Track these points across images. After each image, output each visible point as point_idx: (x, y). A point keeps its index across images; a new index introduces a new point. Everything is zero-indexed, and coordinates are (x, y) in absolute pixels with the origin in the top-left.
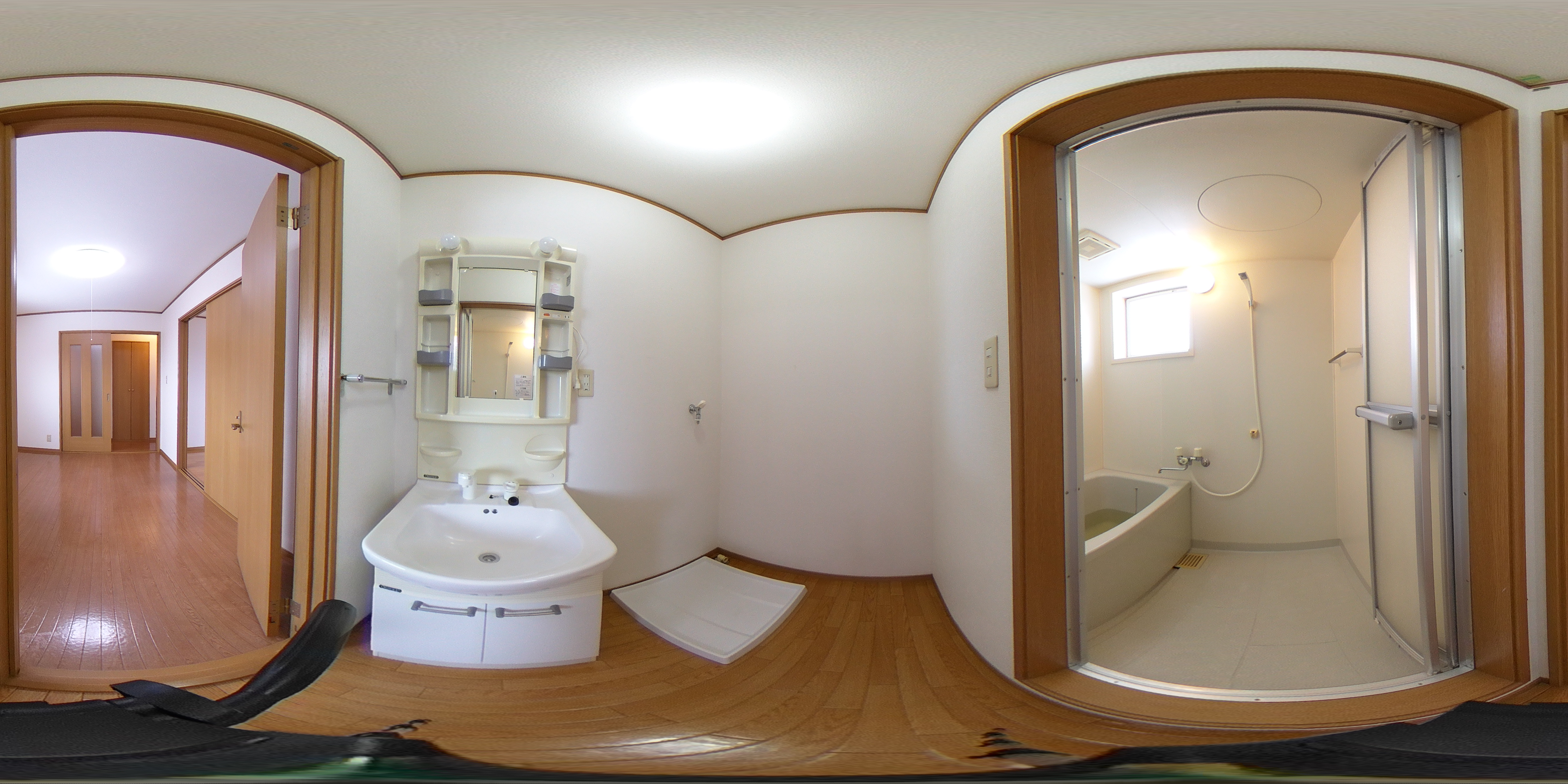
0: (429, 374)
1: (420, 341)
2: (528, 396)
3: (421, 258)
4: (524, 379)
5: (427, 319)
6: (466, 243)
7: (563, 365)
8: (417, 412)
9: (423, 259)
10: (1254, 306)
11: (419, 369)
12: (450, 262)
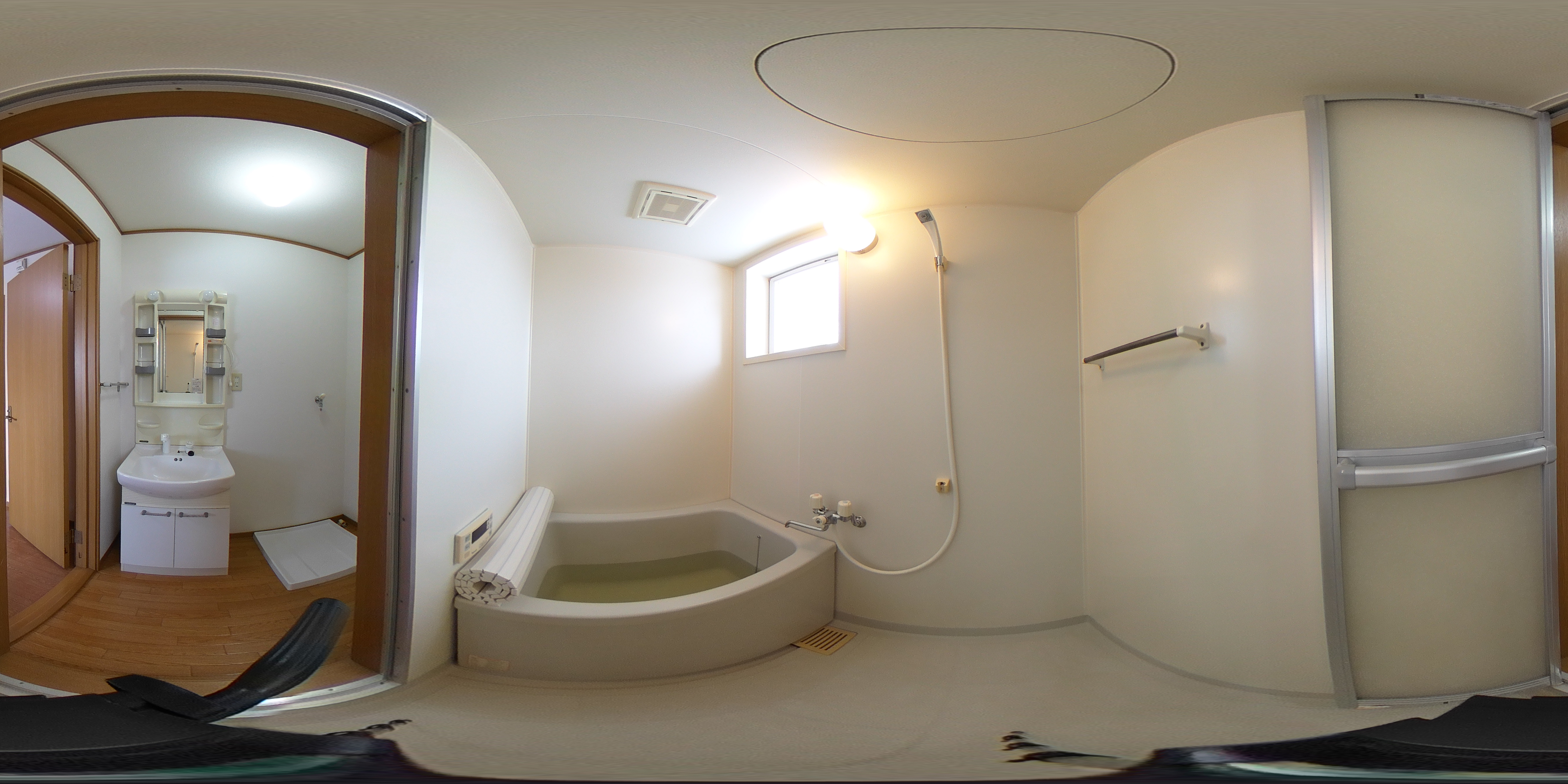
0: (141, 378)
1: (136, 359)
2: (200, 391)
3: (136, 304)
4: (198, 381)
5: (140, 345)
6: (161, 294)
7: (221, 372)
8: (135, 402)
9: (137, 305)
10: (944, 266)
11: (136, 376)
12: (153, 307)
